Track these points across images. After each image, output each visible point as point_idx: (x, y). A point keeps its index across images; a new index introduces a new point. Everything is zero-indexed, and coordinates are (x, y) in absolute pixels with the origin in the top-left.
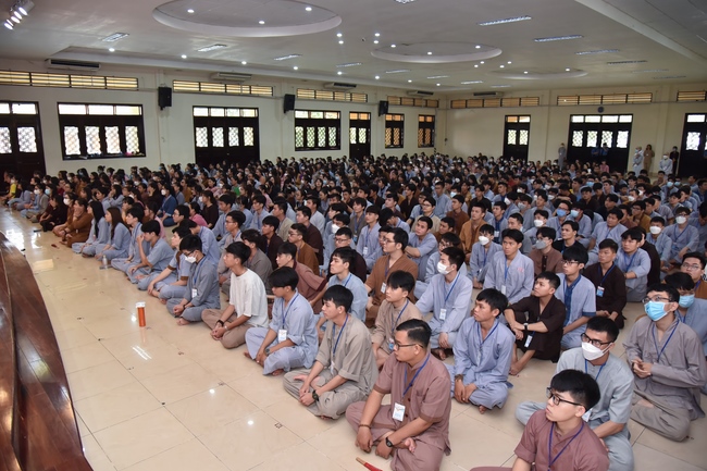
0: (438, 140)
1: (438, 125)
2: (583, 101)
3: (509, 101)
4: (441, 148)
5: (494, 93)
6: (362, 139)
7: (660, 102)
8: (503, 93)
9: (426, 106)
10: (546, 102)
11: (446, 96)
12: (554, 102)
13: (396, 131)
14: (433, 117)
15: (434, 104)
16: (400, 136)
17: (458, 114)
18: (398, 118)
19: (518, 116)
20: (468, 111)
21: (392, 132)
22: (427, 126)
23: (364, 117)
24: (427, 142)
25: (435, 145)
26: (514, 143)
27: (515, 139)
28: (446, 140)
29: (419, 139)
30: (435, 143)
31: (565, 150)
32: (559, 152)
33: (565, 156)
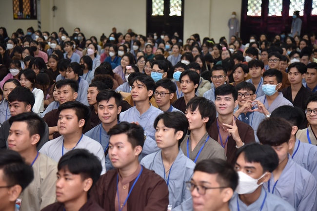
4: (48, 21)
24: (27, 11)
25: (39, 18)
26: (162, 14)
27: (162, 8)
28: (54, 8)
29: (14, 6)
30: (39, 13)
31: (237, 22)
32: (229, 24)
33: (238, 30)
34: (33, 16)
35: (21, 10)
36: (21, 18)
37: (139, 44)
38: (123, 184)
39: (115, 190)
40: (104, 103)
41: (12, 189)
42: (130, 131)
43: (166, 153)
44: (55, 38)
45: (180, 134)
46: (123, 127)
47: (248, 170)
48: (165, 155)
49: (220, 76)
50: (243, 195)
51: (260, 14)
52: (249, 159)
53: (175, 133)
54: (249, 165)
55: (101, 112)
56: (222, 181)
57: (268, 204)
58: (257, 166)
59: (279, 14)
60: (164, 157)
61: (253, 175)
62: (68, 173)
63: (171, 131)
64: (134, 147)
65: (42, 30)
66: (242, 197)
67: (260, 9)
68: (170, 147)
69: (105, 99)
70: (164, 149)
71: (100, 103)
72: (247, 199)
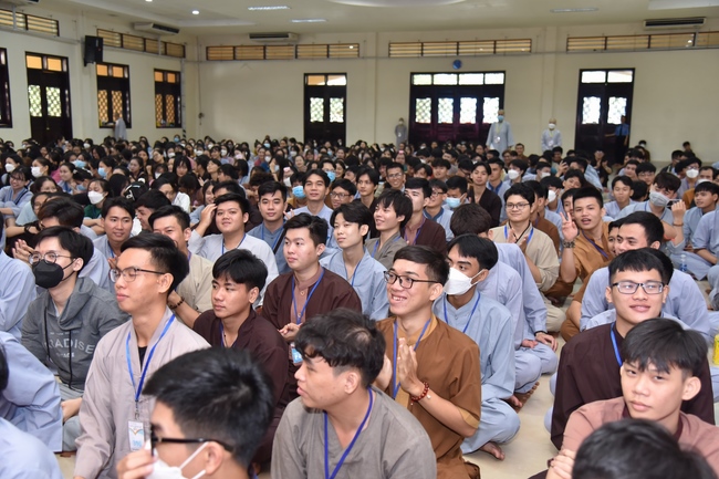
0: (188, 116)
1: (186, 89)
2: (429, 50)
3: (310, 49)
4: (194, 130)
5: (285, 35)
6: (55, 110)
7: (543, 53)
8: (298, 35)
9: (165, 54)
10: (371, 51)
11: (198, 37)
12: (383, 51)
13: (117, 96)
14: (177, 74)
15: (178, 51)
16: (124, 106)
17: (220, 70)
18: (118, 73)
19: (326, 75)
20: (237, 65)
21: (109, 97)
22: (168, 90)
23: (54, 65)
24: (170, 119)
25: (183, 125)
26: (321, 120)
27: (322, 113)
28: (201, 115)
29: (157, 113)
30: (183, 120)
31: (405, 129)
32: (396, 132)
33: (406, 138)
34: (177, 124)
35: (165, 118)
36: (164, 126)
37: (297, 149)
38: (300, 290)
39: (291, 297)
40: (269, 197)
41: (162, 277)
42: (312, 226)
43: (349, 253)
44: (201, 145)
45: (365, 228)
46: (303, 219)
47: (461, 266)
48: (348, 256)
49: (397, 174)
50: (453, 296)
51: (429, 121)
52: (464, 253)
53: (359, 227)
54: (463, 259)
55: (264, 208)
56: (432, 273)
57: (481, 308)
58: (473, 261)
59: (450, 121)
60: (347, 260)
61: (468, 272)
62: (230, 282)
63: (354, 226)
64: (316, 245)
65: (187, 139)
66: (451, 298)
67: (429, 115)
68: (354, 246)
69: (270, 192)
70: (345, 249)
71: (263, 197)
72: (456, 301)
